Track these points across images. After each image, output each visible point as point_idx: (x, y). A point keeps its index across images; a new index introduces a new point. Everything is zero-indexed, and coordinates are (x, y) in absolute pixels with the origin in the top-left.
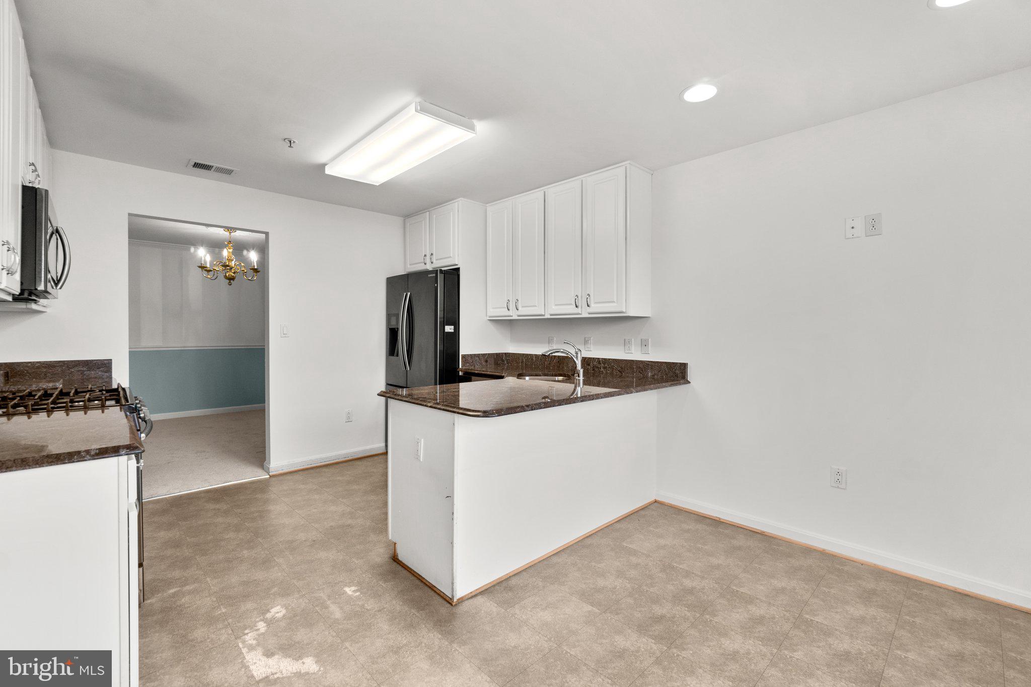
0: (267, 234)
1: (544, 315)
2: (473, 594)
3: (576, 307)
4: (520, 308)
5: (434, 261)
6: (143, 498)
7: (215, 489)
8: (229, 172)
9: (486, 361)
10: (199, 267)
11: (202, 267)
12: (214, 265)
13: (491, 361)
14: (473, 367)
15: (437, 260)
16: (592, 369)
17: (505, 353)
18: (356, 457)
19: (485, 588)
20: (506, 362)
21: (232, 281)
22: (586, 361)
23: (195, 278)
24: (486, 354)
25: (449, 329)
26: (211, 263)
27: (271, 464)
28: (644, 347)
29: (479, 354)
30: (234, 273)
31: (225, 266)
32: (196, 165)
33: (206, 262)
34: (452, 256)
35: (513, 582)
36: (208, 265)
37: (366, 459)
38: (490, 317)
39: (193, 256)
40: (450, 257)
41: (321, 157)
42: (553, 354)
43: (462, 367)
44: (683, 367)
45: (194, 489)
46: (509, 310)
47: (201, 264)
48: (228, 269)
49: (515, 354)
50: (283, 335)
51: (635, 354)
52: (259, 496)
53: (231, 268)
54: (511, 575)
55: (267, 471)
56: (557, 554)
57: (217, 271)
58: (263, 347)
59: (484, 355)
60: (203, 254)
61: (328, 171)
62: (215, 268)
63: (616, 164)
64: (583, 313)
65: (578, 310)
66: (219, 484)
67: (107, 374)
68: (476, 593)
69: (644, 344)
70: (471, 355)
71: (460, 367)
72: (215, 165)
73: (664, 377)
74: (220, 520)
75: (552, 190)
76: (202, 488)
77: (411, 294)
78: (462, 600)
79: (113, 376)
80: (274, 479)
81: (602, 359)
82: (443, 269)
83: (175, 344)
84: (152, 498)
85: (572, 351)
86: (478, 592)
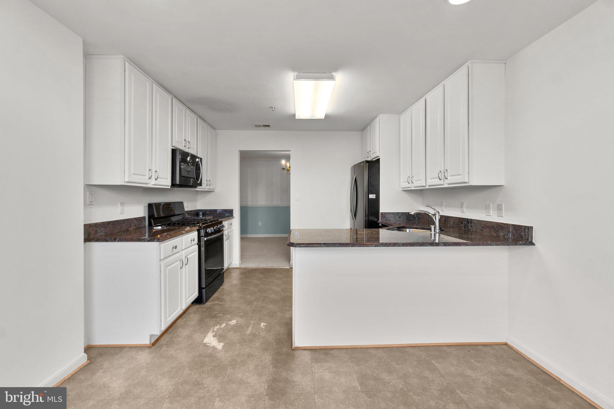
0: (290, 151)
1: (425, 186)
2: (306, 348)
4: (414, 182)
5: (371, 155)
8: (269, 126)
9: (400, 217)
10: (283, 169)
13: (404, 217)
14: (388, 220)
16: (463, 227)
19: (315, 348)
20: (417, 219)
25: (372, 196)
28: (499, 211)
32: (257, 126)
35: (332, 352)
38: (403, 188)
40: (376, 152)
41: (291, 111)
43: (381, 220)
44: (529, 229)
46: (409, 183)
50: (296, 200)
51: (493, 217)
54: (336, 347)
56: (377, 348)
59: (397, 213)
61: (297, 117)
64: (445, 184)
68: (308, 348)
69: (499, 208)
70: (387, 213)
77: (356, 176)
78: (298, 349)
81: (470, 219)
86: (309, 348)
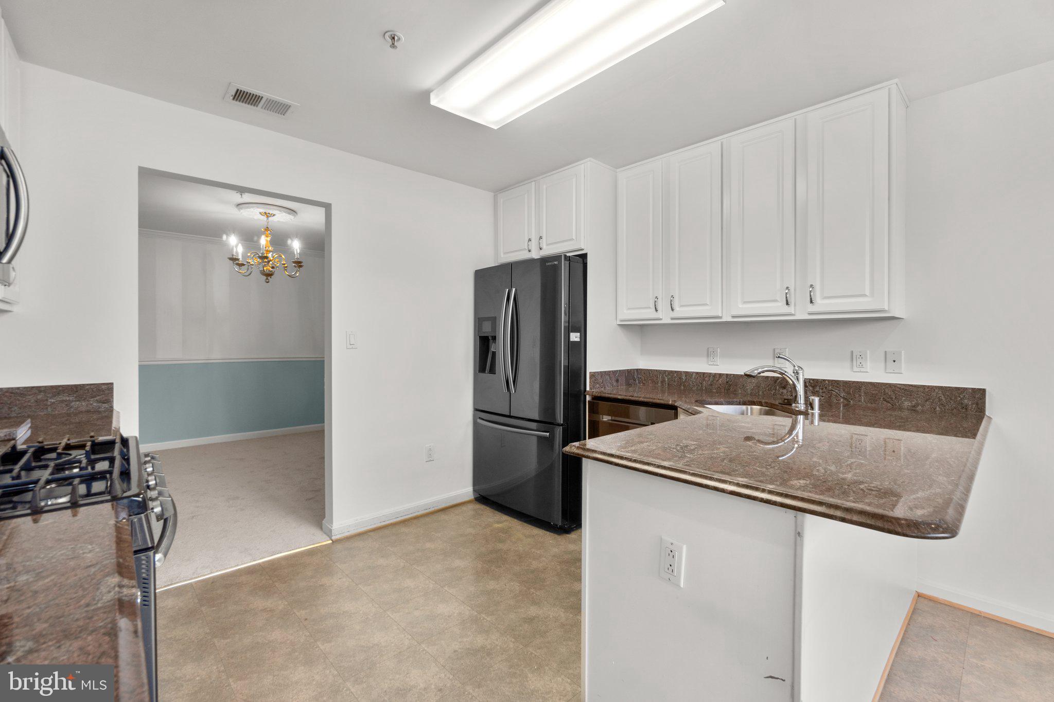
0: (327, 207)
1: (721, 318)
3: (787, 304)
4: (677, 308)
5: (544, 247)
6: (157, 587)
7: (259, 565)
9: (617, 381)
10: (230, 259)
11: (234, 259)
12: (248, 257)
13: (622, 380)
14: (603, 389)
15: (547, 245)
17: (637, 370)
18: (436, 508)
20: (637, 381)
21: (269, 278)
22: (813, 386)
23: (222, 272)
24: (617, 371)
25: (575, 337)
26: (244, 256)
27: (334, 524)
28: (890, 363)
29: (610, 372)
30: (273, 268)
31: (263, 258)
33: (237, 253)
34: (574, 238)
36: (240, 257)
37: (452, 510)
38: (622, 321)
39: (224, 245)
40: (573, 239)
41: (426, 80)
42: (762, 374)
43: (590, 388)
44: (979, 396)
45: (232, 567)
46: (656, 311)
47: (233, 255)
48: (266, 262)
49: (651, 370)
50: (350, 347)
52: (325, 581)
53: (269, 262)
55: (329, 533)
57: (251, 265)
58: (322, 359)
59: (615, 372)
60: (233, 242)
61: (434, 102)
62: (250, 261)
63: (873, 85)
65: (790, 309)
66: (265, 558)
67: (106, 405)
69: (892, 359)
70: (601, 372)
71: (588, 389)
72: (265, 94)
73: (938, 409)
74: (276, 635)
75: (736, 140)
76: (242, 564)
77: (516, 290)
79: (115, 408)
80: (339, 546)
82: (568, 255)
83: (197, 356)
84: (171, 584)
85: (789, 370)
